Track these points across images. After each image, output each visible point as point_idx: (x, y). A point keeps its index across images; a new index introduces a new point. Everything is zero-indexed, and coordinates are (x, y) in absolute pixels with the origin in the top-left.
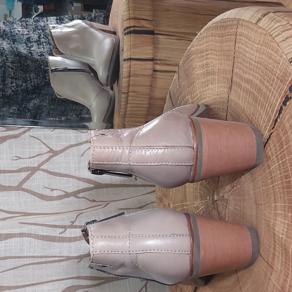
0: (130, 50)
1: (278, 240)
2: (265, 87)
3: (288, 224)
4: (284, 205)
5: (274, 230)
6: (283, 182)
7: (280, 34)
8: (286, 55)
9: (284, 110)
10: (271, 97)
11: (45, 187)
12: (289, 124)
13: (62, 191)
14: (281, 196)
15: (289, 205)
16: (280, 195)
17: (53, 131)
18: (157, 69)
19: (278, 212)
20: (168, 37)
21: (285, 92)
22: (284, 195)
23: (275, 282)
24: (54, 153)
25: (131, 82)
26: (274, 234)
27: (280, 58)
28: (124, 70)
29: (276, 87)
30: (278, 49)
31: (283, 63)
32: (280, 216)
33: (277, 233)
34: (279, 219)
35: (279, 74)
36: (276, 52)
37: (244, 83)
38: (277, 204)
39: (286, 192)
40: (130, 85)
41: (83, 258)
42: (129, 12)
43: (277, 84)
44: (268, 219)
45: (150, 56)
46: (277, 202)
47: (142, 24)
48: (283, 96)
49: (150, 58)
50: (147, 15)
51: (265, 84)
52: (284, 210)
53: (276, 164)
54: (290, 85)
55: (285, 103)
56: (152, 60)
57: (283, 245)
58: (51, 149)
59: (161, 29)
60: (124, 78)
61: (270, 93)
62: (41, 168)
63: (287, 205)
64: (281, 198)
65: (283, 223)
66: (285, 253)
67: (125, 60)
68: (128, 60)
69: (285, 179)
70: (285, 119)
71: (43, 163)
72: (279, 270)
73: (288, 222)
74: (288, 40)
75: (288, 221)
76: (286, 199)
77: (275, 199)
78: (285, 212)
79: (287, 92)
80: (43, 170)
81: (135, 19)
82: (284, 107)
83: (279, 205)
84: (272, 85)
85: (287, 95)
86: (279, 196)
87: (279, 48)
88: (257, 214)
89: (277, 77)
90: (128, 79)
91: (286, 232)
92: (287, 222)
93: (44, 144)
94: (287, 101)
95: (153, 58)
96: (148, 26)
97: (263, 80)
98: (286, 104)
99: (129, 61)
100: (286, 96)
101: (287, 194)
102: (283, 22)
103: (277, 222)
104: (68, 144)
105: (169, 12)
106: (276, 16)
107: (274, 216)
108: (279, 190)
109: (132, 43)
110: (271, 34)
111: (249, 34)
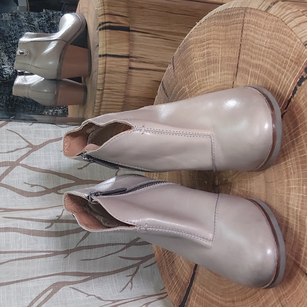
0: (106, 45)
1: (292, 213)
2: (277, 70)
3: (302, 196)
4: (298, 179)
5: (288, 204)
6: (298, 158)
7: (292, 20)
8: (300, 39)
9: (299, 90)
10: (284, 79)
11: (24, 183)
12: (305, 102)
13: (42, 186)
14: (295, 171)
15: (304, 179)
16: (294, 170)
17: (31, 125)
18: (132, 66)
19: (291, 187)
20: (143, 34)
21: (301, 73)
22: (298, 170)
23: (289, 253)
24: (34, 148)
25: (106, 79)
26: (288, 208)
27: (294, 42)
28: (99, 66)
29: (289, 69)
30: (291, 34)
31: (297, 46)
32: (294, 190)
33: (292, 207)
34: (293, 193)
35: (292, 57)
36: (289, 37)
37: (252, 69)
38: (290, 179)
39: (300, 167)
40: (105, 82)
41: (70, 253)
42: (104, 7)
43: (290, 67)
44: (280, 195)
45: (125, 53)
46: (290, 178)
47: (118, 20)
48: (298, 77)
49: (126, 54)
50: (122, 11)
51: (277, 67)
52: (298, 183)
53: (289, 141)
54: (305, 66)
55: (299, 84)
56: (128, 57)
57: (299, 217)
58: (30, 144)
59: (136, 26)
60: (100, 74)
61: (283, 75)
62: (20, 163)
63: (302, 178)
64: (294, 173)
65: (297, 196)
66: (300, 224)
67: (100, 56)
68: (103, 56)
69: (300, 155)
70: (299, 98)
71: (22, 158)
72: (293, 242)
73: (303, 195)
74: (301, 26)
75: (303, 193)
76: (300, 173)
77: (287, 176)
78: (299, 186)
79: (302, 73)
80: (23, 165)
81: (110, 14)
82: (298, 88)
83: (292, 180)
84: (285, 68)
85: (302, 76)
86: (292, 171)
87: (293, 33)
88: (266, 192)
89: (291, 60)
90: (103, 75)
91: (301, 204)
92: (301, 195)
93: (23, 138)
94: (302, 82)
95: (129, 55)
96: (123, 22)
97: (274, 64)
98: (301, 84)
99: (104, 57)
100: (301, 77)
101: (302, 169)
102: (294, 9)
103: (291, 196)
104: (48, 139)
105: (144, 10)
106: (285, 5)
107: (287, 191)
108: (292, 166)
109: (107, 39)
110: (283, 20)
111: (259, 21)
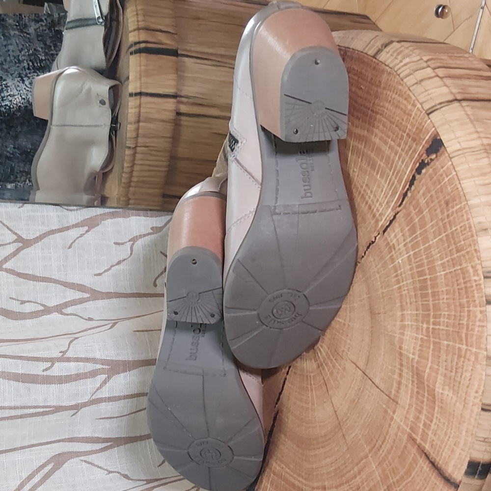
0: (140, 78)
1: (407, 362)
2: (389, 148)
3: (422, 339)
4: (415, 312)
5: (400, 348)
6: (416, 280)
7: (412, 74)
8: (421, 104)
9: (418, 181)
10: (398, 162)
11: (10, 298)
12: (426, 199)
13: (38, 303)
14: (412, 300)
15: (424, 313)
16: (410, 299)
17: (22, 207)
18: (182, 111)
19: (406, 323)
20: (199, 61)
21: (420, 156)
22: (416, 298)
23: (401, 421)
24: (25, 243)
25: (141, 131)
26: (401, 354)
27: (413, 108)
28: (130, 111)
29: (405, 147)
30: (409, 95)
31: (416, 115)
32: (410, 329)
33: (405, 353)
34: (409, 333)
35: (410, 130)
36: (406, 99)
37: (353, 141)
38: (405, 312)
39: (419, 295)
40: (139, 135)
41: (81, 408)
42: (138, 18)
43: (406, 144)
44: (390, 333)
45: (171, 91)
46: (404, 310)
47: (160, 38)
48: (417, 161)
49: (171, 92)
50: (165, 23)
51: (389, 143)
52: (416, 319)
53: (404, 255)
54: (427, 146)
55: (419, 171)
56: (175, 96)
57: (415, 369)
58: (19, 236)
59: (188, 48)
60: (131, 123)
61: (396, 155)
62: (4, 266)
63: (421, 312)
64: (411, 303)
65: (414, 338)
66: (418, 380)
67: (131, 95)
68: (136, 94)
69: (418, 277)
70: (419, 192)
71: (7, 259)
72: (408, 405)
73: (422, 336)
74: (423, 83)
75: (422, 334)
76: (419, 304)
77: (401, 306)
78: (417, 323)
79: (422, 155)
80: (7, 271)
81: (147, 29)
82: (417, 177)
83: (408, 314)
84: (399, 145)
85: (422, 160)
86: (408, 301)
87: (411, 94)
88: (372, 327)
89: (408, 134)
90: (136, 125)
91: (419, 350)
92: (420, 336)
93: (8, 228)
94: (423, 168)
95: (176, 93)
96: (167, 42)
97: (385, 138)
98: (421, 172)
99: (138, 97)
100: (420, 161)
101: (422, 298)
102: (414, 57)
103: (405, 338)
104: (46, 229)
105: (200, 22)
106: (403, 48)
107: (400, 329)
108: (408, 293)
109: (143, 68)
110: (399, 72)
111: (363, 71)
